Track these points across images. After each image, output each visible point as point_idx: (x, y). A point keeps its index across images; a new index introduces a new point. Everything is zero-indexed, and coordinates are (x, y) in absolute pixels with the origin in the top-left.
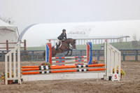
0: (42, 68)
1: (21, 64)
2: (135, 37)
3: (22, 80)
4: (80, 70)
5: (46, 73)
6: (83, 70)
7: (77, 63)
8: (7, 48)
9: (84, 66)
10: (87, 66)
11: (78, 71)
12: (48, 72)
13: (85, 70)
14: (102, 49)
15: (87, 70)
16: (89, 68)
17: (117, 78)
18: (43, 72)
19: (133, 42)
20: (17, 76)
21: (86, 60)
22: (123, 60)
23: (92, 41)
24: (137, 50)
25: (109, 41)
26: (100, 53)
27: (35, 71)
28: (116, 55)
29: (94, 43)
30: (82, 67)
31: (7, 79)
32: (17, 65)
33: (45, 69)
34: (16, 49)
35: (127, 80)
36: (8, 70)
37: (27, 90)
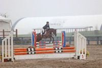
0: (29, 50)
1: (14, 47)
2: (96, 28)
3: (14, 59)
4: (57, 51)
5: (31, 53)
6: (59, 52)
7: (55, 46)
8: (4, 35)
9: (60, 48)
10: (62, 49)
11: (55, 52)
12: (33, 53)
13: (60, 51)
14: (73, 36)
15: (62, 52)
16: (63, 50)
17: (83, 57)
18: (30, 53)
19: (95, 31)
20: (11, 55)
21: (61, 44)
22: (88, 44)
23: (65, 30)
24: (98, 37)
25: (78, 30)
26: (72, 39)
27: (24, 52)
28: (83, 41)
29: (67, 31)
30: (58, 49)
31: (3, 58)
32: (11, 48)
33: (31, 51)
34: (10, 36)
35: (91, 59)
36: (4, 52)
37: (18, 66)
